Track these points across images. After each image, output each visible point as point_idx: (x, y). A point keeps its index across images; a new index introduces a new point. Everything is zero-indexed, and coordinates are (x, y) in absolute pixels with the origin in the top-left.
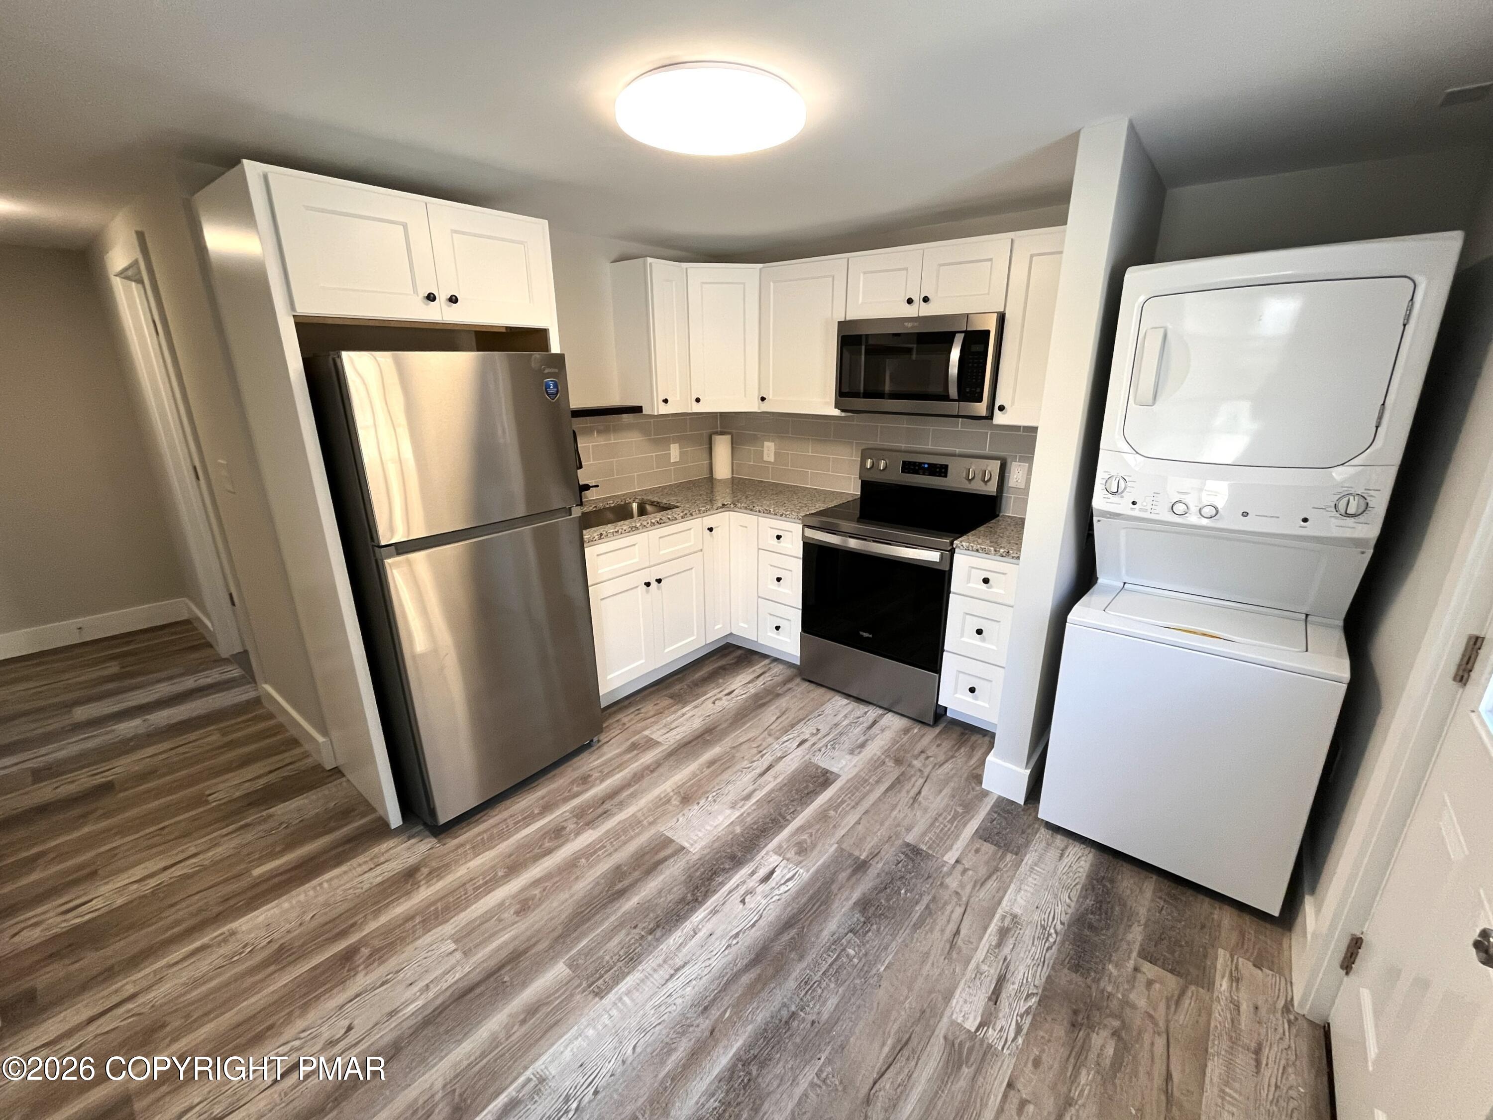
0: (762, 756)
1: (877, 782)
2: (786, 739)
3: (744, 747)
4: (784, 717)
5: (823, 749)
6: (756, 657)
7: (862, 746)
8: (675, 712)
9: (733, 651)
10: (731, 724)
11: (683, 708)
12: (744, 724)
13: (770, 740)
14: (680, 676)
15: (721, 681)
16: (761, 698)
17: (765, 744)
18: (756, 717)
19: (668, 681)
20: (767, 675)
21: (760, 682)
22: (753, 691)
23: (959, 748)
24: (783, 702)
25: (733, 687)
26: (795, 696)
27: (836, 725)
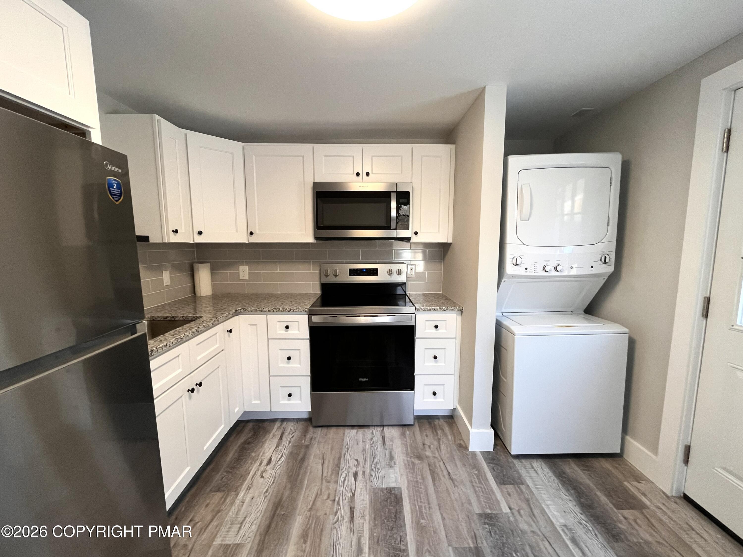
0: (338, 504)
1: (423, 479)
2: (342, 479)
3: (318, 504)
4: (326, 462)
5: (372, 473)
6: (266, 424)
7: (392, 458)
8: (232, 503)
9: (244, 427)
10: (292, 489)
11: (237, 495)
12: (302, 482)
13: (332, 485)
14: (212, 466)
15: (253, 454)
16: (297, 454)
17: (332, 493)
18: (305, 472)
19: (205, 474)
20: (286, 434)
21: (285, 441)
22: (286, 452)
23: (437, 433)
24: (315, 450)
25: (268, 456)
26: (319, 442)
27: (364, 450)
